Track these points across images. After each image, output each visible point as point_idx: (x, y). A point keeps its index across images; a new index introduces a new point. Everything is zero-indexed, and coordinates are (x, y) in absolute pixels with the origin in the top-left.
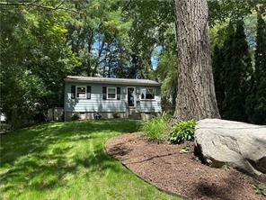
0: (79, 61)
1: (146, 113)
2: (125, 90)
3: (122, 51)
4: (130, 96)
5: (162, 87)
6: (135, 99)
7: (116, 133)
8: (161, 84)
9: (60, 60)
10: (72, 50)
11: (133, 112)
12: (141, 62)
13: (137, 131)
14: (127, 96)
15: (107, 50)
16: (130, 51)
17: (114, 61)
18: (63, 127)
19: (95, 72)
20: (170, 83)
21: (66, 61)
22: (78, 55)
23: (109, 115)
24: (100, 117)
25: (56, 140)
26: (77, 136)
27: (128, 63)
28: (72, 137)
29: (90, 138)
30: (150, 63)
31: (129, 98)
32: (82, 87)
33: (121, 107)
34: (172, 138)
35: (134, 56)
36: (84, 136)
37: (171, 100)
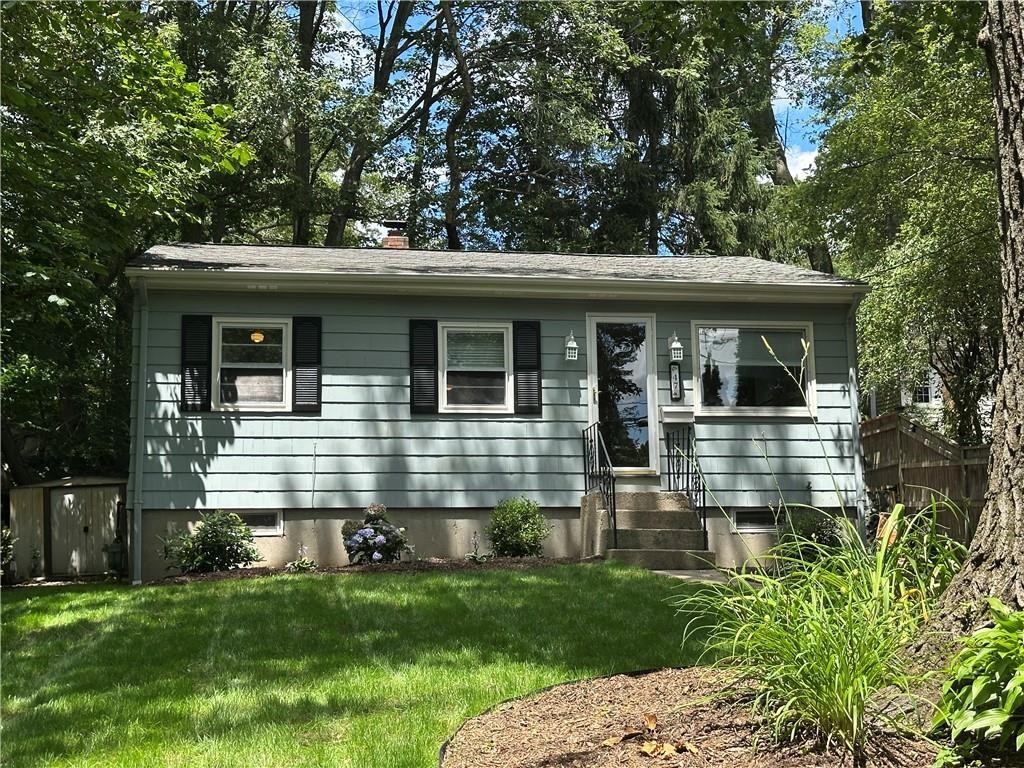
0: (233, 131)
1: (745, 516)
2: (579, 344)
3: (545, 49)
4: (613, 384)
5: (866, 315)
6: (656, 406)
7: (525, 676)
8: (860, 291)
9: (94, 131)
10: (184, 50)
11: (646, 513)
12: (693, 123)
13: (683, 659)
14: (590, 386)
15: (438, 43)
16: (612, 42)
17: (490, 122)
18: (124, 628)
19: (348, 206)
20: (924, 282)
21: (139, 134)
22: (223, 94)
23: (463, 537)
24: (392, 548)
25: (83, 721)
26: (236, 699)
27: (593, 132)
28: (202, 706)
29: (335, 708)
30: (764, 126)
31: (606, 403)
32: (258, 325)
33: (550, 474)
34: (966, 722)
35: (637, 82)
36: (290, 696)
37: (935, 409)
